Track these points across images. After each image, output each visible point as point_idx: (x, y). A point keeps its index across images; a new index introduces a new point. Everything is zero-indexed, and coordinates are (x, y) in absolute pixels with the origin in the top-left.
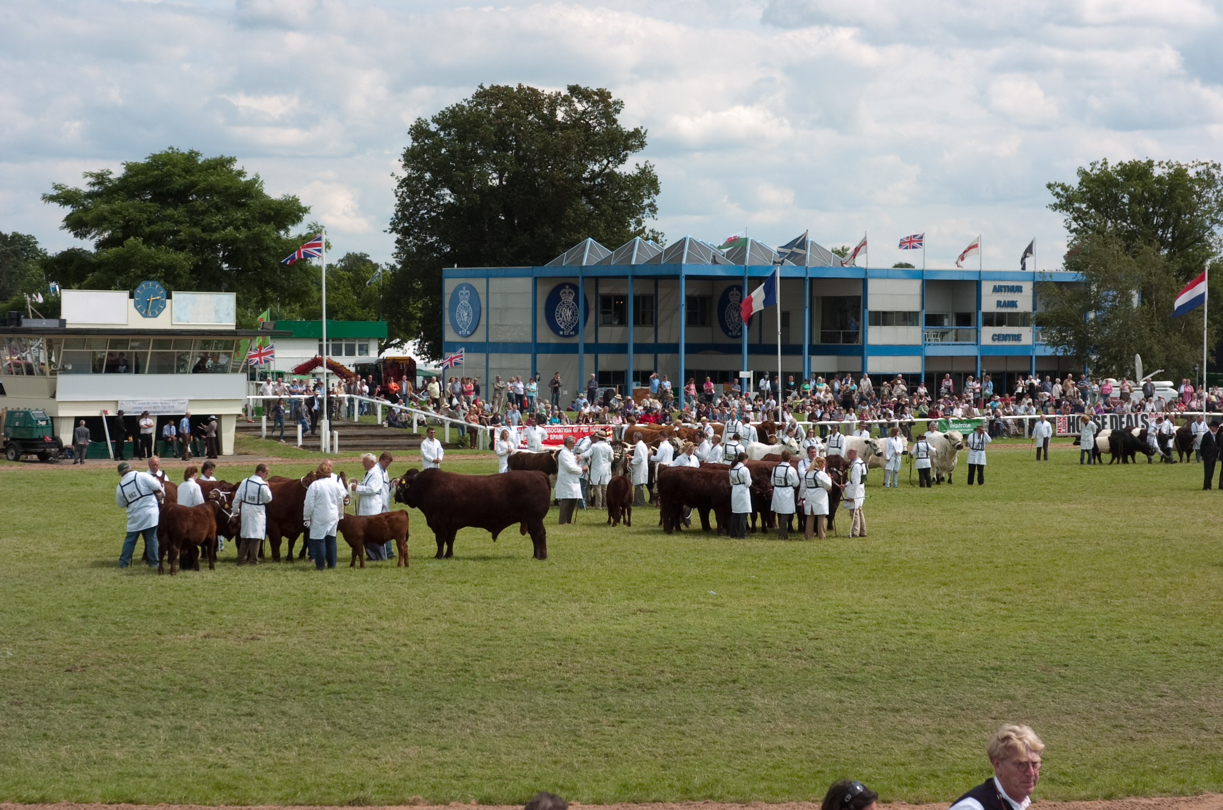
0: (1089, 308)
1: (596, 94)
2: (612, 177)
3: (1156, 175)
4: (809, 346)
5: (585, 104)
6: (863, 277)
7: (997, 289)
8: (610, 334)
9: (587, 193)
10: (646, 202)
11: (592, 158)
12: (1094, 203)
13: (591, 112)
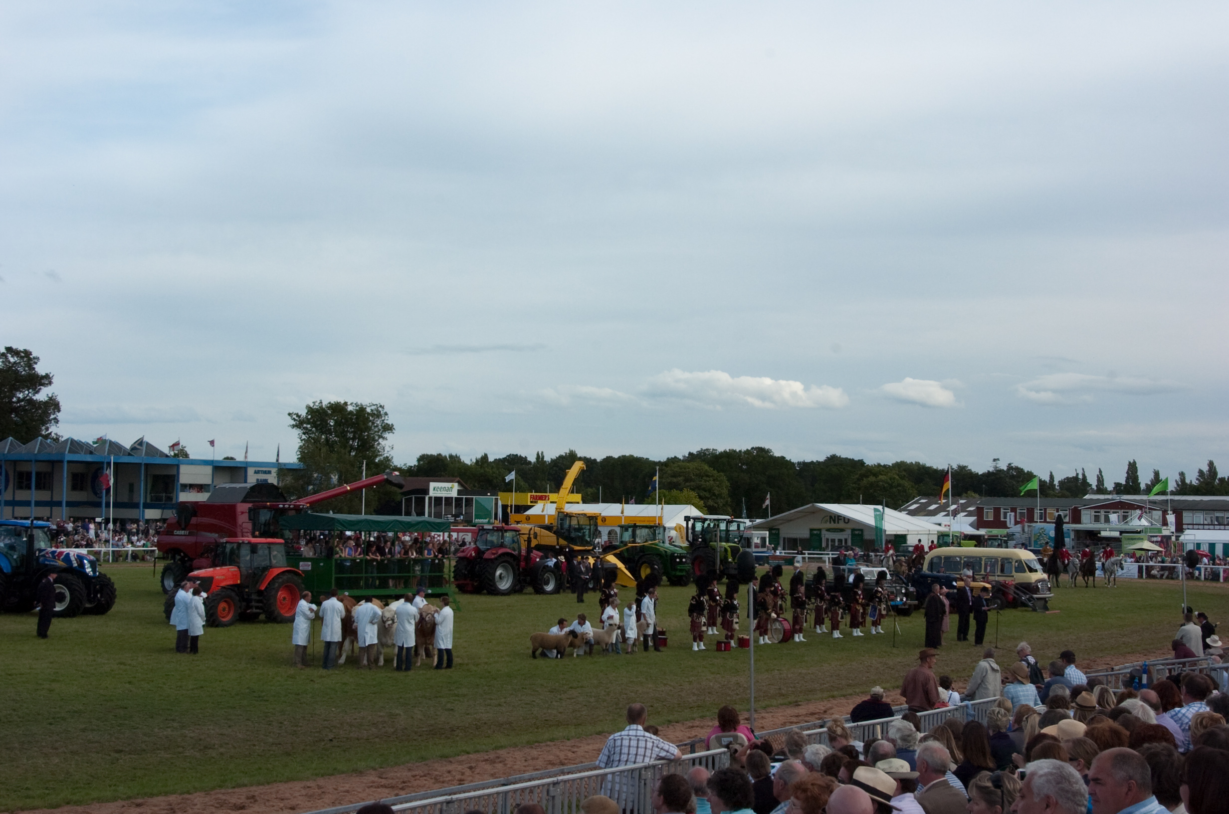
0: (309, 484)
1: (22, 352)
2: (31, 402)
3: (349, 410)
4: (144, 503)
5: (16, 359)
6: (176, 463)
7: (256, 472)
8: (22, 495)
9: (15, 410)
10: (52, 417)
11: (18, 389)
12: (314, 425)
13: (20, 363)
